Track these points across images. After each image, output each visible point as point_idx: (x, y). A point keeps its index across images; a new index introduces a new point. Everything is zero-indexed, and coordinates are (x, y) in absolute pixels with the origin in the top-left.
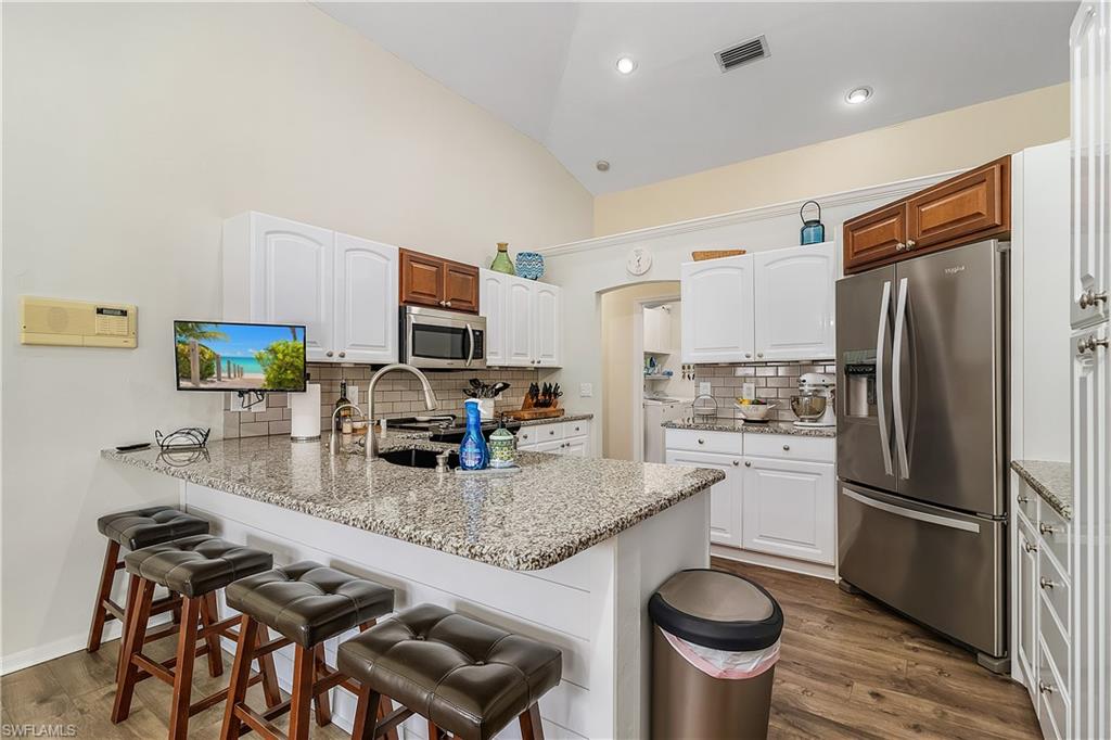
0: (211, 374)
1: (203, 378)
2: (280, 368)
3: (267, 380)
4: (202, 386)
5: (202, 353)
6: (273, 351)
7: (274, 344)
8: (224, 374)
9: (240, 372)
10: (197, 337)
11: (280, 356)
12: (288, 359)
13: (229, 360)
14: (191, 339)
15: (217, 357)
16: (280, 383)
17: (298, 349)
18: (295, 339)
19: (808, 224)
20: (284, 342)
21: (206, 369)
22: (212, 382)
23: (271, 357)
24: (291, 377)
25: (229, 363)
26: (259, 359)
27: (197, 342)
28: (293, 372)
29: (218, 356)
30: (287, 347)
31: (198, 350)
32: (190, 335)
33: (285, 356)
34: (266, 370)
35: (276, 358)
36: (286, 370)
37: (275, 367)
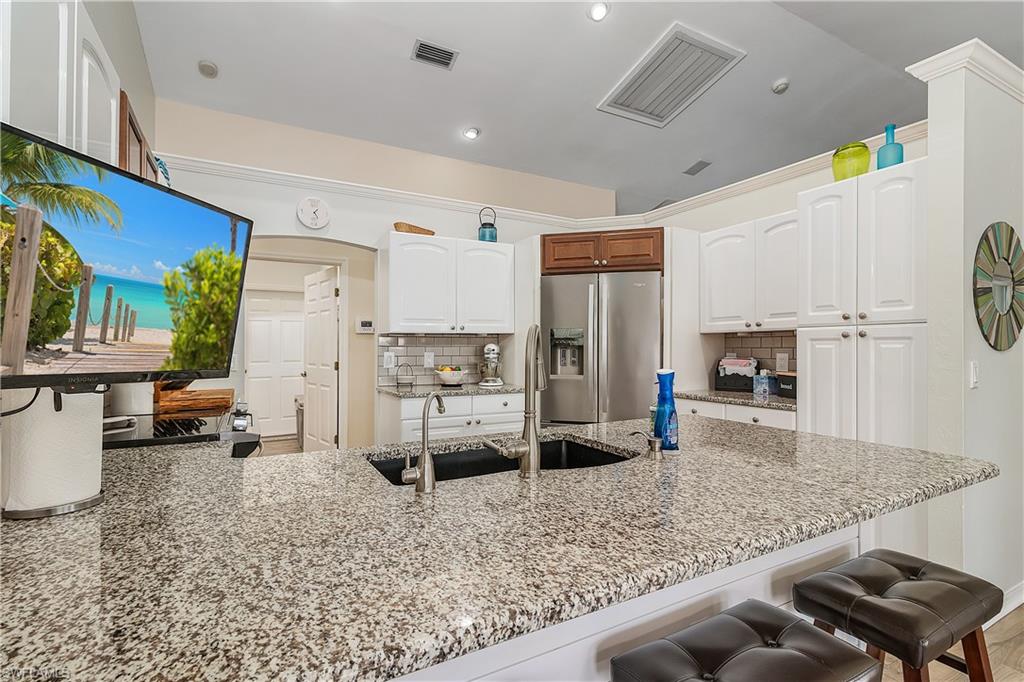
0: (58, 330)
1: (36, 342)
2: (200, 315)
3: (176, 347)
4: (30, 369)
5: (47, 256)
6: (196, 272)
7: (200, 254)
8: (92, 332)
9: (129, 323)
10: (42, 198)
11: (205, 285)
12: (217, 295)
13: (111, 285)
14: (25, 202)
15: (83, 276)
16: (194, 354)
17: (234, 273)
18: (233, 248)
19: (484, 225)
20: (216, 253)
21: (50, 313)
22: (59, 354)
23: (191, 287)
24: (212, 339)
25: (109, 292)
26: (171, 290)
27: (42, 216)
28: (218, 329)
29: (88, 270)
30: (220, 266)
31: (39, 241)
32: (25, 187)
33: (212, 285)
34: (176, 322)
35: (199, 287)
36: (209, 322)
37: (193, 313)
